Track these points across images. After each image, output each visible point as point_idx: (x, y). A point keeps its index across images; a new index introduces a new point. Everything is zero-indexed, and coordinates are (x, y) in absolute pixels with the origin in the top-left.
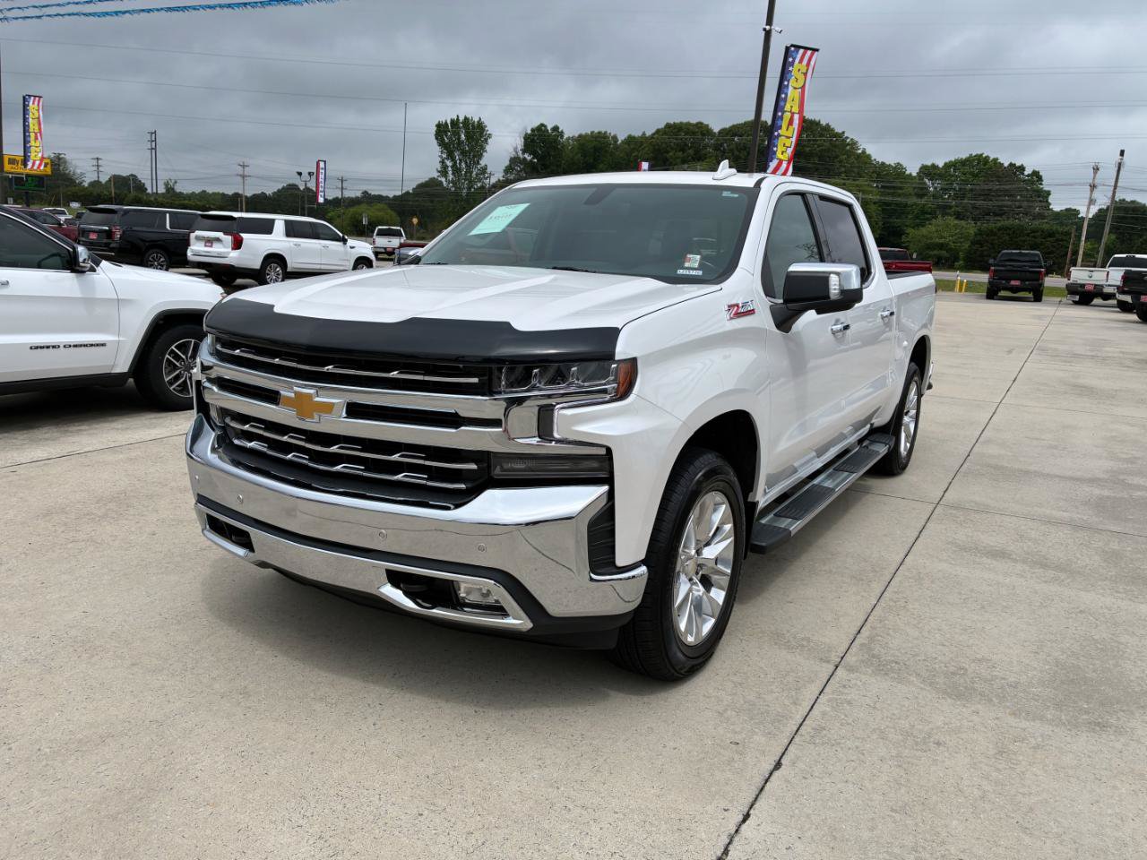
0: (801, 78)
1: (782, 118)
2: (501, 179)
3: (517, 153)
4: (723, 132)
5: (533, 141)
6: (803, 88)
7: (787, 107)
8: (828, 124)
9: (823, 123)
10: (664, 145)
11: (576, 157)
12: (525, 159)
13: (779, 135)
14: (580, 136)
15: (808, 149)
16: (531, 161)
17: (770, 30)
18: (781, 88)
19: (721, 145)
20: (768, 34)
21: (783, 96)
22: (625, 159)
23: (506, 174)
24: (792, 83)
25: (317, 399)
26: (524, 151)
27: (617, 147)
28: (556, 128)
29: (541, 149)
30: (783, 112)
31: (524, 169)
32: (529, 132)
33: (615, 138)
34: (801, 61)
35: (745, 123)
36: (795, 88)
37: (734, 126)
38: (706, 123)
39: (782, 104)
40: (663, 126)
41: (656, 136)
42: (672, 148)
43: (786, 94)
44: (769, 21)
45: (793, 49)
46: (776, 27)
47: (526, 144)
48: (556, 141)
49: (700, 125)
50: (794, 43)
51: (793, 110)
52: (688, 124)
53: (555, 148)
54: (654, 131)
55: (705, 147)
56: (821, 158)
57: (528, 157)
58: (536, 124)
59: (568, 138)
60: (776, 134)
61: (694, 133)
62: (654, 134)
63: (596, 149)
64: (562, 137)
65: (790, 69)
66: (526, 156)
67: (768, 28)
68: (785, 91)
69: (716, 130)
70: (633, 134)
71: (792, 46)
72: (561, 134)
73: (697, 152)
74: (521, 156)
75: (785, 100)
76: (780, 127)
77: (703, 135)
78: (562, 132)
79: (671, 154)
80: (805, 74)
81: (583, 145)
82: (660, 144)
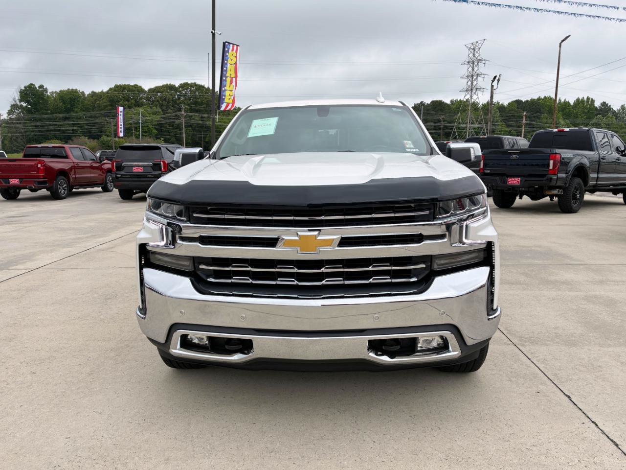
0: (234, 58)
1: (226, 81)
2: (6, 118)
3: (15, 101)
4: (150, 90)
5: (26, 94)
6: (236, 63)
7: (228, 75)
10: (116, 98)
12: (21, 106)
13: (225, 90)
14: (61, 91)
15: (200, 100)
16: (26, 107)
17: (215, 33)
18: (223, 65)
19: (151, 97)
20: (213, 35)
21: (225, 69)
22: (91, 106)
23: (9, 115)
24: (229, 61)
25: (319, 238)
26: (21, 101)
27: (85, 98)
28: (41, 87)
29: (32, 99)
30: (226, 77)
31: (21, 112)
32: (23, 88)
33: (83, 93)
34: (233, 50)
35: (163, 86)
36: (231, 64)
37: (156, 87)
38: (139, 85)
39: (224, 73)
40: (113, 87)
41: (110, 92)
42: (121, 100)
43: (227, 68)
44: (213, 28)
45: (227, 44)
46: (217, 31)
47: (21, 96)
48: (43, 94)
49: (136, 86)
50: (228, 41)
51: (232, 76)
52: (129, 85)
53: (43, 99)
54: (108, 89)
55: (141, 98)
56: (207, 105)
57: (24, 105)
58: (27, 84)
59: (52, 93)
60: (223, 89)
61: (133, 91)
62: (108, 91)
63: (72, 99)
64: (47, 92)
65: (227, 54)
66: (22, 103)
67: (213, 31)
68: (226, 66)
69: (146, 89)
70: (95, 91)
71: (226, 42)
72: (46, 90)
73: (136, 102)
74: (19, 104)
75: (226, 71)
76: (225, 86)
77: (139, 92)
78: (46, 89)
79: (120, 103)
80: (236, 57)
81: (62, 97)
82: (113, 97)
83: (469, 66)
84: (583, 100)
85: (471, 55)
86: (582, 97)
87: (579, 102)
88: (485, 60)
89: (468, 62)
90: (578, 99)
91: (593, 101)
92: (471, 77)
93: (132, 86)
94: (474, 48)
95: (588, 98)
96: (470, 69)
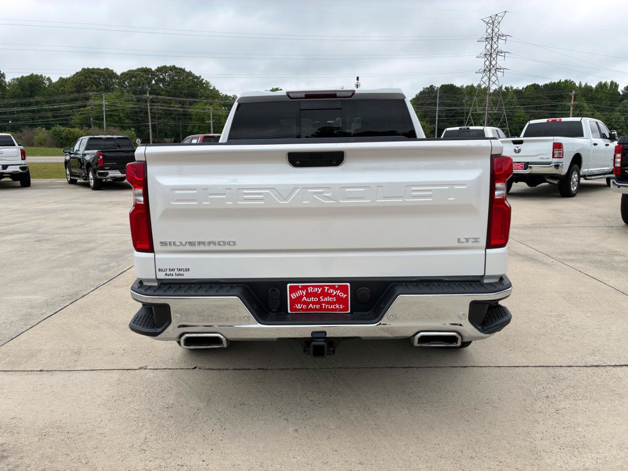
4: (123, 74)
8: (190, 71)
9: (187, 70)
10: (83, 82)
11: (18, 91)
15: (179, 86)
19: (124, 83)
37: (130, 71)
38: (111, 69)
40: (80, 70)
41: (75, 76)
42: (88, 85)
49: (106, 70)
55: (113, 84)
61: (103, 75)
63: (31, 85)
69: (119, 74)
73: (107, 87)
77: (111, 76)
78: (3, 74)
79: (88, 88)
82: (79, 81)
83: (487, 42)
84: (605, 84)
85: (490, 31)
86: (605, 81)
87: (601, 86)
88: (506, 36)
89: (486, 38)
90: (601, 83)
91: (617, 86)
92: (489, 55)
93: (102, 70)
94: (493, 22)
95: (612, 83)
96: (489, 47)
